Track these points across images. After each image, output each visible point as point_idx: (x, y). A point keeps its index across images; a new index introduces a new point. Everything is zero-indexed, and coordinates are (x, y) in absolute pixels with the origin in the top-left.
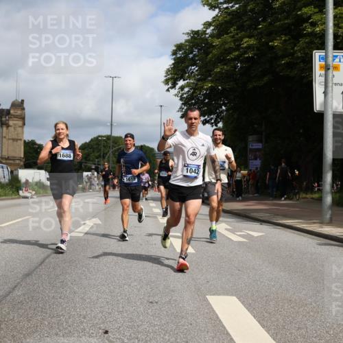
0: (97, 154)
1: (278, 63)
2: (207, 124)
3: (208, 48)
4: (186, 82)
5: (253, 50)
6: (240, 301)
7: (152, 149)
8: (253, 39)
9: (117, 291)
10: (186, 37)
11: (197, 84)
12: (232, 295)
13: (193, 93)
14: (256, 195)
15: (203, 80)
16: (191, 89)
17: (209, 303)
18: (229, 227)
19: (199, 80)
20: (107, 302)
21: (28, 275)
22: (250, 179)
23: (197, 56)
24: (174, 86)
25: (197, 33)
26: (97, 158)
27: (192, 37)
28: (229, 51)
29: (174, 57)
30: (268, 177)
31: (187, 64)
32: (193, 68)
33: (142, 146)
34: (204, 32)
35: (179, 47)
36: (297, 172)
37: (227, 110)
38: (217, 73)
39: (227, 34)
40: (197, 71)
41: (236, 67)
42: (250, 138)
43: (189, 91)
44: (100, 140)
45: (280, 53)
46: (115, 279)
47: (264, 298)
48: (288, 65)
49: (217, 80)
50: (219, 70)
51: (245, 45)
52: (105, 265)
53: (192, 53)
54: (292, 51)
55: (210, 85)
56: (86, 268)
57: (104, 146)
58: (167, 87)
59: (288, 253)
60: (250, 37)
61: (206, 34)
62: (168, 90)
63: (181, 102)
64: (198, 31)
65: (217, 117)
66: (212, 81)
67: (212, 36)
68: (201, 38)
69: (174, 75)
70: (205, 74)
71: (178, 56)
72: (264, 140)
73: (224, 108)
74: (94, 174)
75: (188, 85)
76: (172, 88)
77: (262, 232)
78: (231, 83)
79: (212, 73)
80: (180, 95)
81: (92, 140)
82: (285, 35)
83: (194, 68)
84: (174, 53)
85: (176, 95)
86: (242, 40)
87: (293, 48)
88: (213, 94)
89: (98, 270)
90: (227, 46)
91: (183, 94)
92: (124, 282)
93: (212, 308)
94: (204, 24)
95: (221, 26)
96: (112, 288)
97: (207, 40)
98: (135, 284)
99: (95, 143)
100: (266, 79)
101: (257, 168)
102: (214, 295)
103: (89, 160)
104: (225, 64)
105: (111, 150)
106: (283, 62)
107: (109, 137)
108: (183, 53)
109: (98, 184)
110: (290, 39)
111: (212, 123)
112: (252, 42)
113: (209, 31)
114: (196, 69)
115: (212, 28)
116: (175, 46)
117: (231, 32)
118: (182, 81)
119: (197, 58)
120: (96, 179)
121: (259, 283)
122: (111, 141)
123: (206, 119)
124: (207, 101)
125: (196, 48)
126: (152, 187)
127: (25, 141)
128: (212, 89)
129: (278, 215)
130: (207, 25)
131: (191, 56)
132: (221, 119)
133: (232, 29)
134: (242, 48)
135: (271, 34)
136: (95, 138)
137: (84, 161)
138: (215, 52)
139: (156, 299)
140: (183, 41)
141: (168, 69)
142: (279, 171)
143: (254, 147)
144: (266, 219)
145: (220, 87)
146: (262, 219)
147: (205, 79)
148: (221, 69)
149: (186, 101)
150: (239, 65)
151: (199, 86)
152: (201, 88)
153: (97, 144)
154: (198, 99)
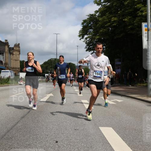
0: (51, 66)
1: (127, 28)
3: (97, 22)
4: (88, 36)
5: (116, 22)
6: (114, 129)
7: (74, 65)
8: (116, 18)
9: (61, 124)
10: (88, 17)
11: (93, 37)
12: (110, 127)
13: (91, 40)
15: (95, 35)
16: (90, 39)
17: (100, 130)
18: (108, 98)
19: (93, 35)
20: (57, 129)
21: (23, 117)
22: (116, 77)
23: (93, 25)
24: (83, 38)
25: (92, 15)
26: (51, 68)
27: (90, 17)
28: (106, 23)
29: (82, 25)
31: (88, 28)
32: (91, 30)
33: (70, 63)
34: (95, 15)
35: (85, 21)
36: (136, 75)
37: (106, 48)
38: (101, 32)
39: (105, 16)
42: (116, 60)
43: (89, 40)
45: (128, 24)
46: (60, 119)
47: (124, 128)
48: (132, 29)
49: (101, 35)
51: (113, 20)
53: (90, 24)
54: (133, 23)
55: (98, 37)
56: (47, 114)
57: (54, 63)
58: (80, 38)
59: (133, 109)
60: (115, 17)
61: (96, 16)
62: (80, 39)
63: (86, 45)
64: (93, 14)
66: (99, 36)
67: (98, 16)
68: (94, 17)
69: (83, 33)
70: (96, 32)
71: (84, 25)
72: (122, 61)
73: (104, 47)
74: (49, 75)
76: (82, 38)
77: (122, 100)
78: (107, 37)
79: (99, 32)
80: (85, 41)
81: (48, 60)
82: (130, 16)
84: (83, 24)
85: (84, 41)
86: (111, 18)
87: (133, 22)
90: (105, 21)
91: (87, 41)
92: (63, 120)
93: (101, 132)
94: (95, 12)
95: (102, 12)
96: (59, 123)
97: (96, 18)
98: (68, 121)
100: (122, 35)
101: (119, 73)
102: (102, 127)
103: (48, 69)
104: (105, 28)
106: (129, 27)
107: (55, 59)
108: (86, 24)
109: (51, 79)
110: (132, 18)
112: (116, 19)
113: (97, 14)
115: (98, 13)
116: (83, 21)
117: (107, 15)
118: (86, 35)
119: (92, 26)
121: (121, 122)
122: (57, 61)
125: (92, 22)
126: (75, 80)
127: (20, 61)
128: (99, 39)
129: (128, 93)
130: (96, 12)
131: (90, 25)
133: (107, 14)
134: (111, 21)
135: (124, 16)
137: (45, 69)
138: (100, 23)
139: (78, 128)
140: (86, 19)
141: (80, 30)
142: (128, 74)
143: (118, 64)
144: (123, 94)
145: (102, 38)
146: (122, 94)
147: (96, 35)
148: (103, 30)
149: (88, 44)
150: (110, 29)
151: (93, 38)
152: (95, 39)
153: (51, 62)
154: (93, 43)
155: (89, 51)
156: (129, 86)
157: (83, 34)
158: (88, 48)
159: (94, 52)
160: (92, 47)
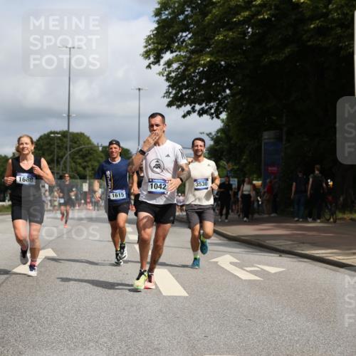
1: (306, 28)
2: (205, 116)
3: (206, 6)
4: (175, 54)
5: (271, 9)
11: (190, 58)
13: (185, 70)
14: (273, 215)
15: (199, 51)
16: (182, 65)
18: (235, 260)
19: (192, 52)
23: (191, 17)
24: (157, 61)
28: (236, 10)
29: (157, 18)
30: (294, 189)
31: (175, 29)
32: (184, 34)
35: (165, 5)
36: (331, 183)
37: (232, 95)
38: (217, 41)
40: (190, 39)
41: (245, 33)
42: (267, 136)
43: (178, 68)
44: (53, 138)
48: (321, 31)
49: (219, 51)
50: (221, 38)
52: (63, 315)
53: (182, 13)
54: (324, 11)
55: (208, 59)
57: (57, 146)
58: (147, 62)
59: (317, 297)
62: (149, 67)
63: (168, 84)
65: (219, 104)
66: (211, 54)
70: (201, 43)
71: (164, 17)
72: (284, 138)
73: (228, 91)
75: (177, 59)
76: (154, 63)
77: (283, 267)
78: (239, 56)
79: (211, 42)
80: (166, 73)
81: (41, 138)
83: (186, 35)
84: (158, 13)
85: (160, 74)
88: (213, 72)
89: (52, 322)
90: (232, 3)
91: (170, 73)
99: (45, 141)
100: (287, 51)
104: (230, 29)
105: (69, 153)
106: (312, 26)
107: (65, 134)
108: (169, 14)
111: (212, 114)
114: (189, 36)
118: (168, 53)
119: (190, 21)
120: (47, 193)
122: (69, 140)
123: (202, 109)
124: (204, 81)
125: (189, 7)
128: (211, 64)
129: (303, 243)
131: (181, 17)
132: (224, 108)
134: (255, 6)
136: (45, 135)
138: (215, 11)
141: (149, 38)
142: (311, 180)
144: (287, 248)
145: (223, 63)
146: (282, 248)
147: (201, 51)
148: (224, 36)
149: (175, 82)
150: (250, 30)
151: (193, 60)
152: (197, 64)
153: (48, 143)
154: (192, 79)
155: (179, 107)
156: (308, 222)
157: (160, 47)
158: (176, 94)
159: (193, 108)
160: (186, 93)
